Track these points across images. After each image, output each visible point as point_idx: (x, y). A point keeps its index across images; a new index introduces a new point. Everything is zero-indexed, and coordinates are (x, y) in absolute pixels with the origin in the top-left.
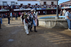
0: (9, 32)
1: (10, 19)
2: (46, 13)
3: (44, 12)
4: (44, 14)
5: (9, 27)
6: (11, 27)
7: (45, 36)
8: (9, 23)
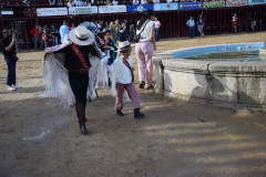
0: (11, 131)
1: (17, 59)
2: (200, 28)
3: (191, 23)
4: (193, 33)
5: (9, 102)
6: (24, 101)
7: (212, 159)
8: (12, 80)
